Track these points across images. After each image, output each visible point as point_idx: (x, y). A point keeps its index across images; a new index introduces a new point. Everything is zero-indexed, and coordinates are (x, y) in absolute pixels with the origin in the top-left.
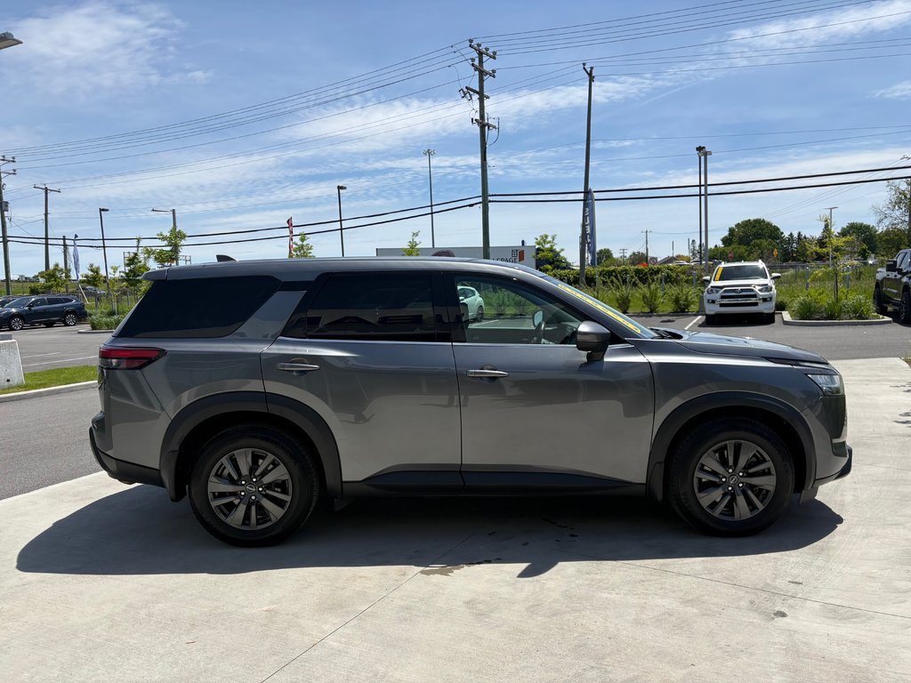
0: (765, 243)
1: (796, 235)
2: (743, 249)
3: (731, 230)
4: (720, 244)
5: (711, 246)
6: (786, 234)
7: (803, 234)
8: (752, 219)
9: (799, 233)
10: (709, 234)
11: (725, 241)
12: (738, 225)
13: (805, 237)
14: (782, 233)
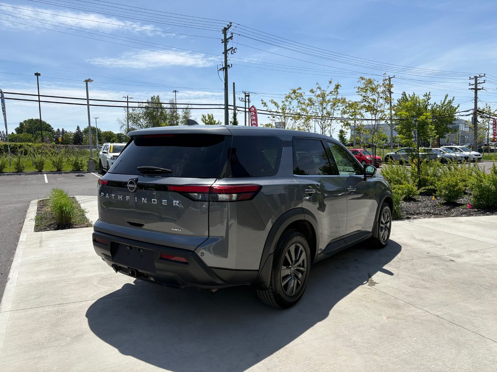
0: (44, 133)
1: (61, 130)
2: (30, 136)
3: (21, 124)
4: (15, 132)
5: (10, 133)
6: (55, 129)
7: (65, 130)
8: (34, 119)
9: (63, 130)
10: (8, 125)
11: (17, 130)
12: (25, 121)
13: (66, 132)
14: (53, 128)
